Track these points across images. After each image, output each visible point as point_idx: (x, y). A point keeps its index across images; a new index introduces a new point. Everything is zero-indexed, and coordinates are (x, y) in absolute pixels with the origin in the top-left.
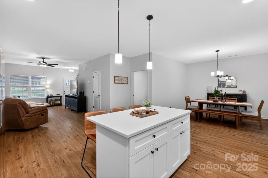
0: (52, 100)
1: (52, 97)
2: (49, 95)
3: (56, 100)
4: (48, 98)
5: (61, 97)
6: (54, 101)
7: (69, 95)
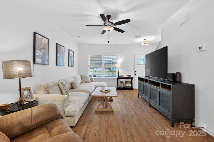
0: (122, 81)
1: (122, 78)
2: (120, 76)
3: (126, 82)
4: (119, 79)
5: (132, 78)
6: (124, 83)
7: (145, 78)
